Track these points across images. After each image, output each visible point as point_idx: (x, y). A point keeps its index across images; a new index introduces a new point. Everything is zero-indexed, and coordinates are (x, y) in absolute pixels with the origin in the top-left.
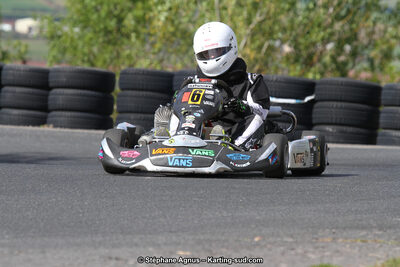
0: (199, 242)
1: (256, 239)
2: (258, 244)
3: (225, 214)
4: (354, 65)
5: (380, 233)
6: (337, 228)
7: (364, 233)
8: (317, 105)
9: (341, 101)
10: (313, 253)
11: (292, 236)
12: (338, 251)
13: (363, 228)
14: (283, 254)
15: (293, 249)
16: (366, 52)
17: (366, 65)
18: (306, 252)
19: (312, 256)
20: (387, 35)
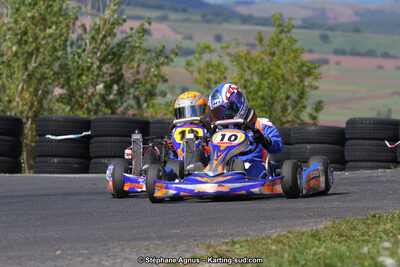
0: (10, 258)
1: (58, 253)
2: (60, 256)
3: (28, 235)
4: (122, 103)
5: (160, 242)
6: (123, 241)
7: (146, 243)
8: (93, 140)
9: (113, 136)
10: (106, 261)
11: (87, 249)
12: (126, 258)
13: (146, 239)
14: (82, 262)
15: (89, 259)
16: (132, 90)
17: (132, 102)
18: (101, 260)
19: (107, 263)
20: (151, 74)
